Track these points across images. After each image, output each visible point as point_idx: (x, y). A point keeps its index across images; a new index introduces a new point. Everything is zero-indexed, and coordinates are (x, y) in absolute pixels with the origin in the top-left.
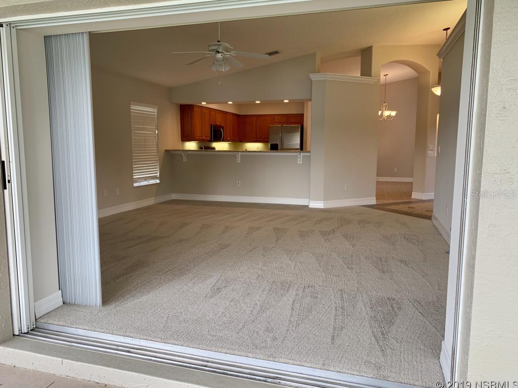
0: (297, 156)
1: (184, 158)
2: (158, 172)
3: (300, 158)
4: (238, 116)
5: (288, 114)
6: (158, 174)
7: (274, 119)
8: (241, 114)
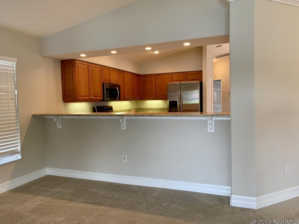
0: (206, 121)
1: (57, 124)
2: (19, 144)
3: (212, 124)
4: (138, 75)
5: (185, 72)
6: (19, 148)
7: (172, 77)
8: (142, 74)
